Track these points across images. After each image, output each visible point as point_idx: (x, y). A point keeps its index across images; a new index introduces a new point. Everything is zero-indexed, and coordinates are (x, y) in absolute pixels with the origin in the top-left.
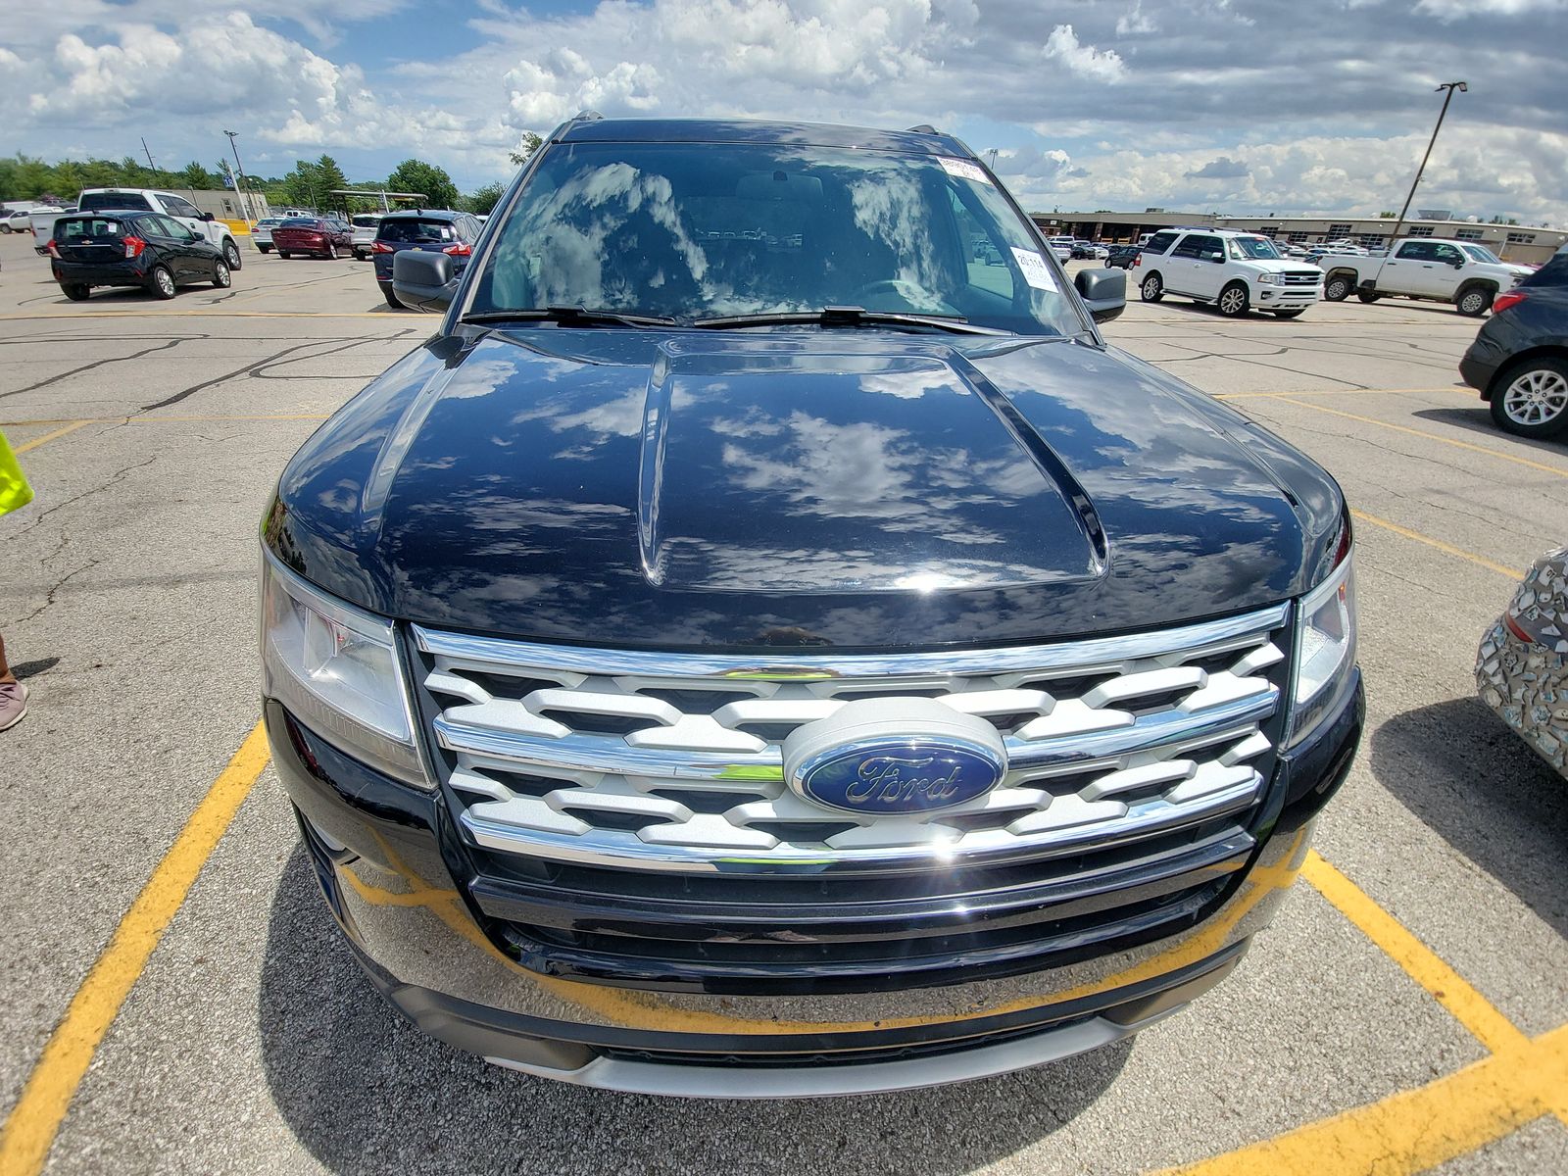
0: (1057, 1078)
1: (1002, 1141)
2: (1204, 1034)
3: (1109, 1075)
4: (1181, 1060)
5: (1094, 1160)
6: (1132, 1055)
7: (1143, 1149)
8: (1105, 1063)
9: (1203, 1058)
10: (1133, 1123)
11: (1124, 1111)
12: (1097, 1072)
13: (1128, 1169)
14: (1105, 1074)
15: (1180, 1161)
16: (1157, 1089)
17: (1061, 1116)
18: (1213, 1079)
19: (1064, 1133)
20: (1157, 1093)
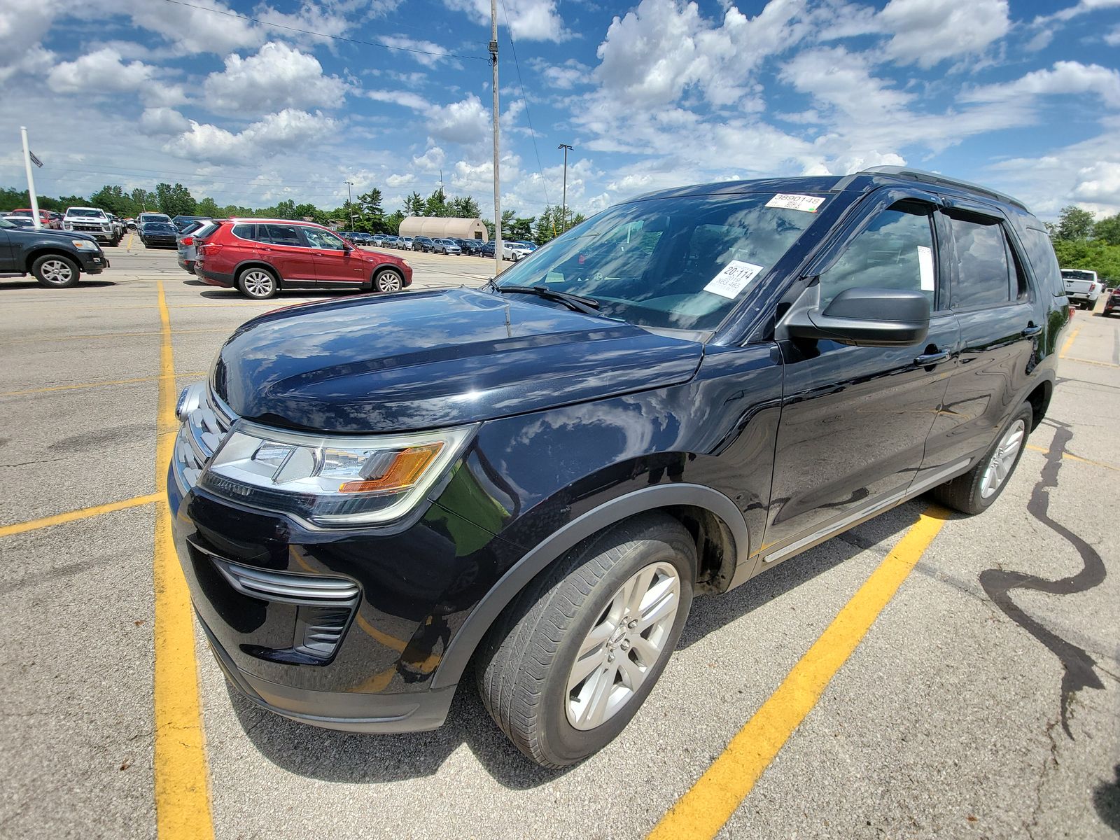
0: (277, 727)
1: (242, 701)
2: (304, 828)
3: (277, 757)
4: (284, 808)
5: (224, 750)
6: (290, 773)
7: (226, 779)
8: (285, 755)
9: (285, 827)
10: (243, 773)
11: (251, 768)
12: (279, 750)
13: (216, 769)
14: (277, 755)
15: (215, 803)
16: (264, 789)
17: (253, 730)
18: (268, 833)
19: (243, 732)
20: (261, 789)
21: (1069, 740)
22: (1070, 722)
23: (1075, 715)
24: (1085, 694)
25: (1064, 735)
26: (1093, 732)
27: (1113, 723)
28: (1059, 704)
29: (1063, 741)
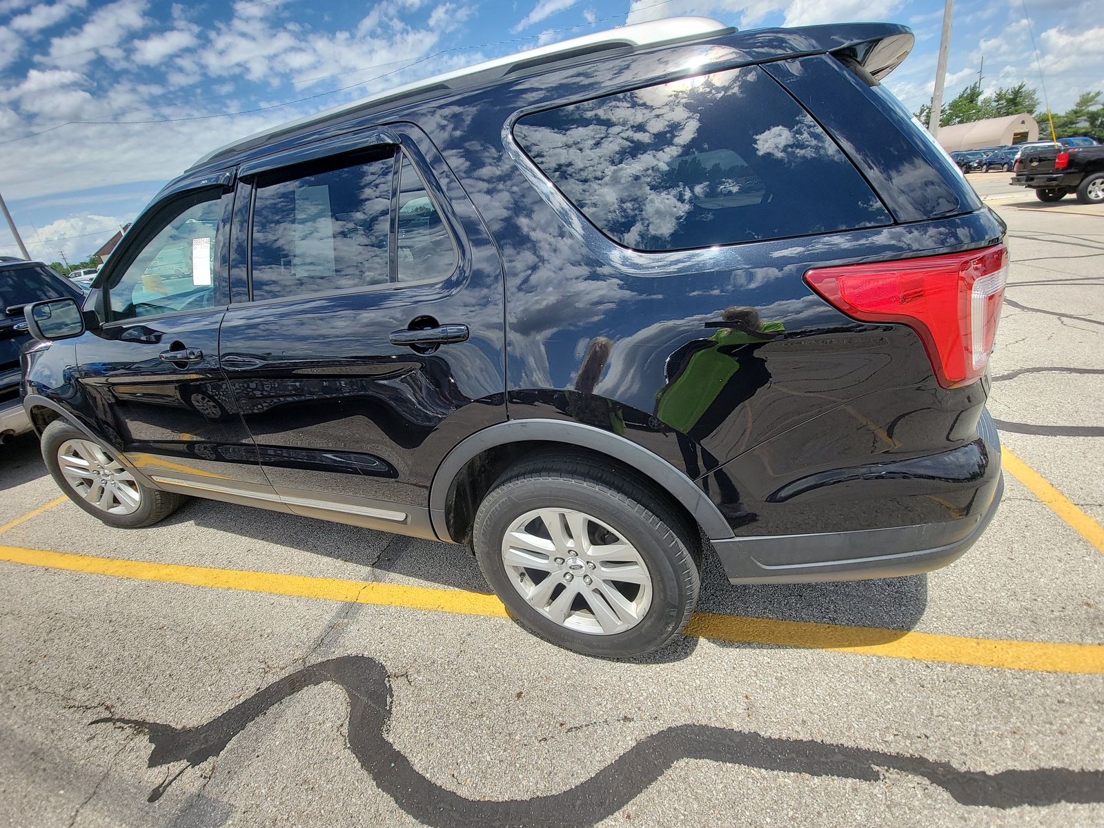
21: (90, 721)
22: (110, 724)
23: (117, 730)
24: (144, 746)
25: (95, 717)
26: (94, 743)
27: (99, 765)
28: (134, 718)
29: (91, 716)
